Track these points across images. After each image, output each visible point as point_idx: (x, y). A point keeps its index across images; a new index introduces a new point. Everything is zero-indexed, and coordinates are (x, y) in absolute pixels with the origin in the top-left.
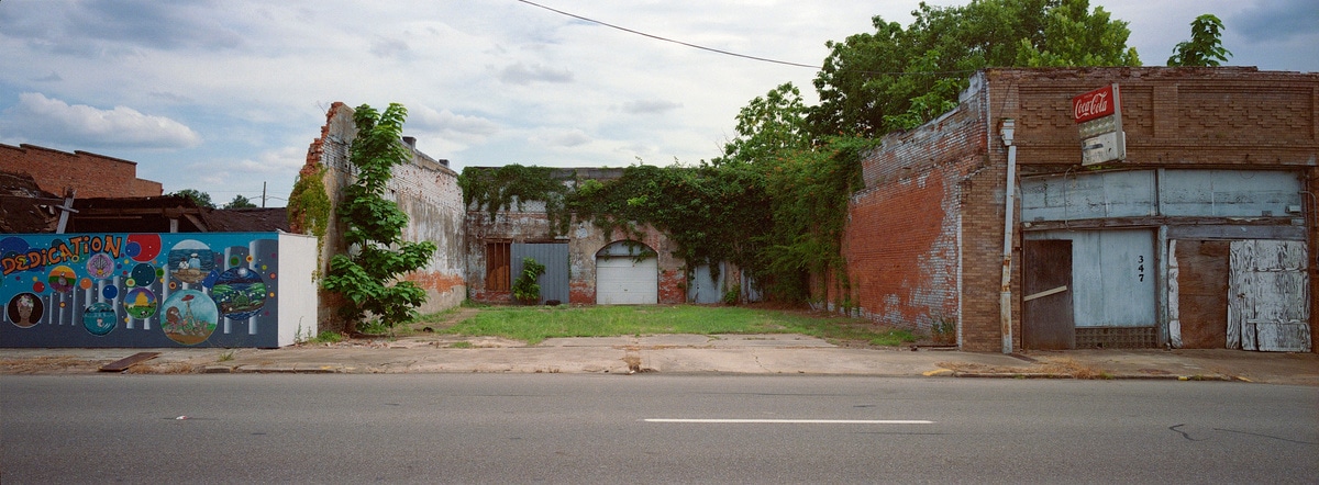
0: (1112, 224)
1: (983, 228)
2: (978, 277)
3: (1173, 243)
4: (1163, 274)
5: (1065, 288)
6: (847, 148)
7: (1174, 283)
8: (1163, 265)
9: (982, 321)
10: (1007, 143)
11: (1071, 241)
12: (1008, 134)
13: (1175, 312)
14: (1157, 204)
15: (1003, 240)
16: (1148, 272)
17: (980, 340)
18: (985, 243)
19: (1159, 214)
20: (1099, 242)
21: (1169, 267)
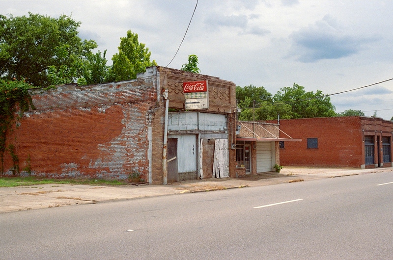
0: (189, 132)
1: (158, 133)
2: (156, 154)
3: (202, 140)
4: (199, 151)
5: (175, 158)
6: (21, 88)
7: (201, 155)
8: (199, 148)
9: (157, 171)
10: (166, 98)
11: (177, 139)
12: (166, 94)
13: (201, 166)
14: (198, 125)
15: (164, 138)
16: (195, 151)
17: (157, 180)
18: (159, 139)
19: (198, 129)
20: (184, 140)
21: (201, 149)
